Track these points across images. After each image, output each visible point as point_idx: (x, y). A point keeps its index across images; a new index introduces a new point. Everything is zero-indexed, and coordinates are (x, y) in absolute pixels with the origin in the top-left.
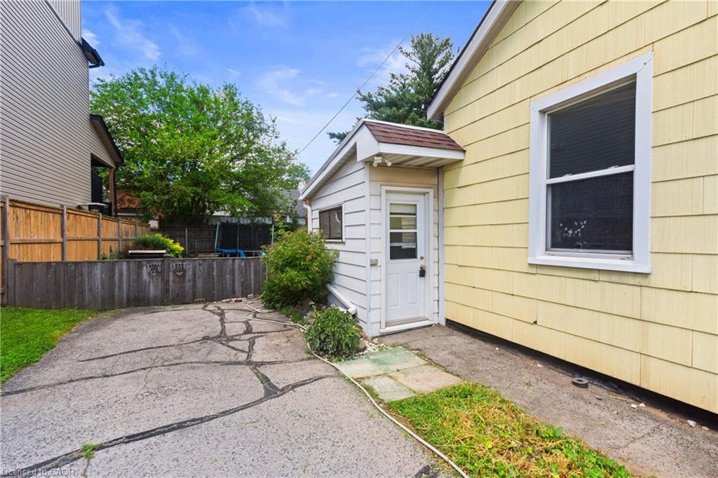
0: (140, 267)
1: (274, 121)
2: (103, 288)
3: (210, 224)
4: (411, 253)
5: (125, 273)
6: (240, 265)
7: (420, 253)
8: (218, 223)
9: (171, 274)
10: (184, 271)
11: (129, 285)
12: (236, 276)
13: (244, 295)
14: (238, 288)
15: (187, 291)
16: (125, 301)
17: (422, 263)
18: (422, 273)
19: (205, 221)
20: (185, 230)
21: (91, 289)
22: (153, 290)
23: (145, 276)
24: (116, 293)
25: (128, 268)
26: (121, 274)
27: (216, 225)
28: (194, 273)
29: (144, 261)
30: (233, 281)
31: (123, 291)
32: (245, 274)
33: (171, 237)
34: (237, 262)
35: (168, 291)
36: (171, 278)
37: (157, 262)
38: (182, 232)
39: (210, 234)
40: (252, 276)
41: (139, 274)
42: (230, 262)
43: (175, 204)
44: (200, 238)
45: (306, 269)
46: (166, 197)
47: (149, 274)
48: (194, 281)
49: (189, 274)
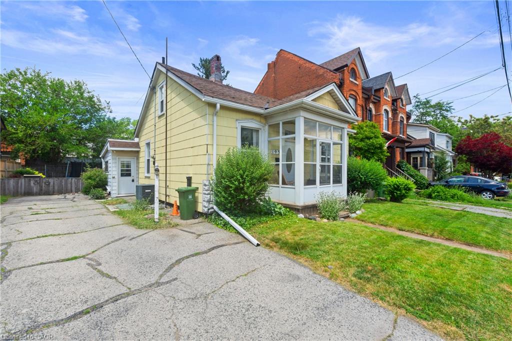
0: (30, 181)
1: (108, 104)
2: (14, 188)
3: (63, 162)
4: (129, 175)
5: (23, 183)
6: (75, 181)
7: (132, 175)
8: (69, 162)
9: (43, 184)
10: (49, 183)
11: (25, 188)
12: (73, 185)
13: (77, 192)
14: (73, 189)
15: (50, 190)
16: (23, 193)
17: (133, 178)
18: (133, 181)
19: (59, 160)
20: (44, 166)
21: (8, 189)
22: (35, 189)
23: (32, 184)
24: (19, 190)
25: (25, 182)
26: (21, 184)
27: (67, 164)
28: (54, 184)
29: (32, 179)
30: (72, 187)
31: (22, 189)
32: (77, 184)
33: (36, 170)
34: (73, 180)
35: (42, 190)
36: (43, 185)
37: (38, 179)
38: (43, 167)
39: (63, 168)
40: (80, 185)
41: (29, 184)
42: (70, 180)
43: (40, 152)
44: (55, 171)
45: (94, 180)
46: (34, 147)
47: (34, 183)
48: (54, 187)
49: (52, 184)
